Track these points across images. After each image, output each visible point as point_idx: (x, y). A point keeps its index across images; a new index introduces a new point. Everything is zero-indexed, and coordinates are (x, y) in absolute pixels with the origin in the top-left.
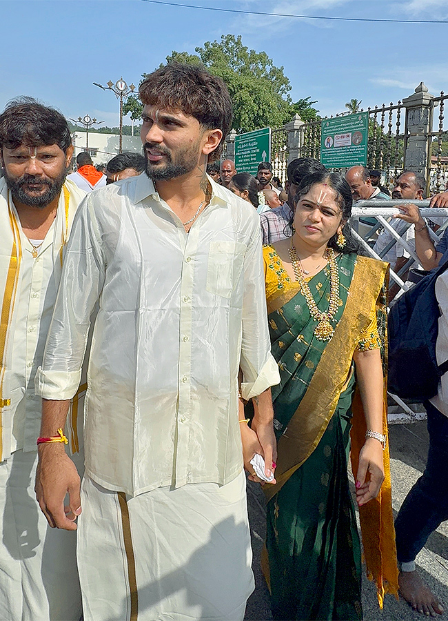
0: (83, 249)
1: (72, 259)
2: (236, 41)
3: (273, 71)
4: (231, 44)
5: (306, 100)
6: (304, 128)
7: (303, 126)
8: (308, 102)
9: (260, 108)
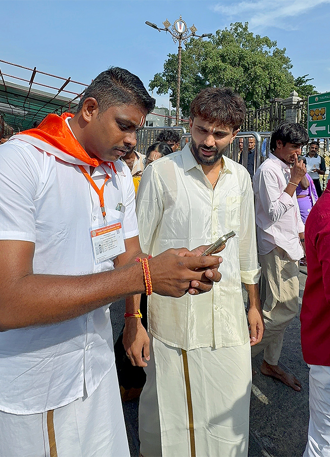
0: (151, 199)
1: (143, 207)
2: (244, 27)
3: (276, 52)
4: (240, 30)
5: (304, 77)
6: (301, 103)
7: (301, 101)
8: (305, 79)
9: (271, 83)
